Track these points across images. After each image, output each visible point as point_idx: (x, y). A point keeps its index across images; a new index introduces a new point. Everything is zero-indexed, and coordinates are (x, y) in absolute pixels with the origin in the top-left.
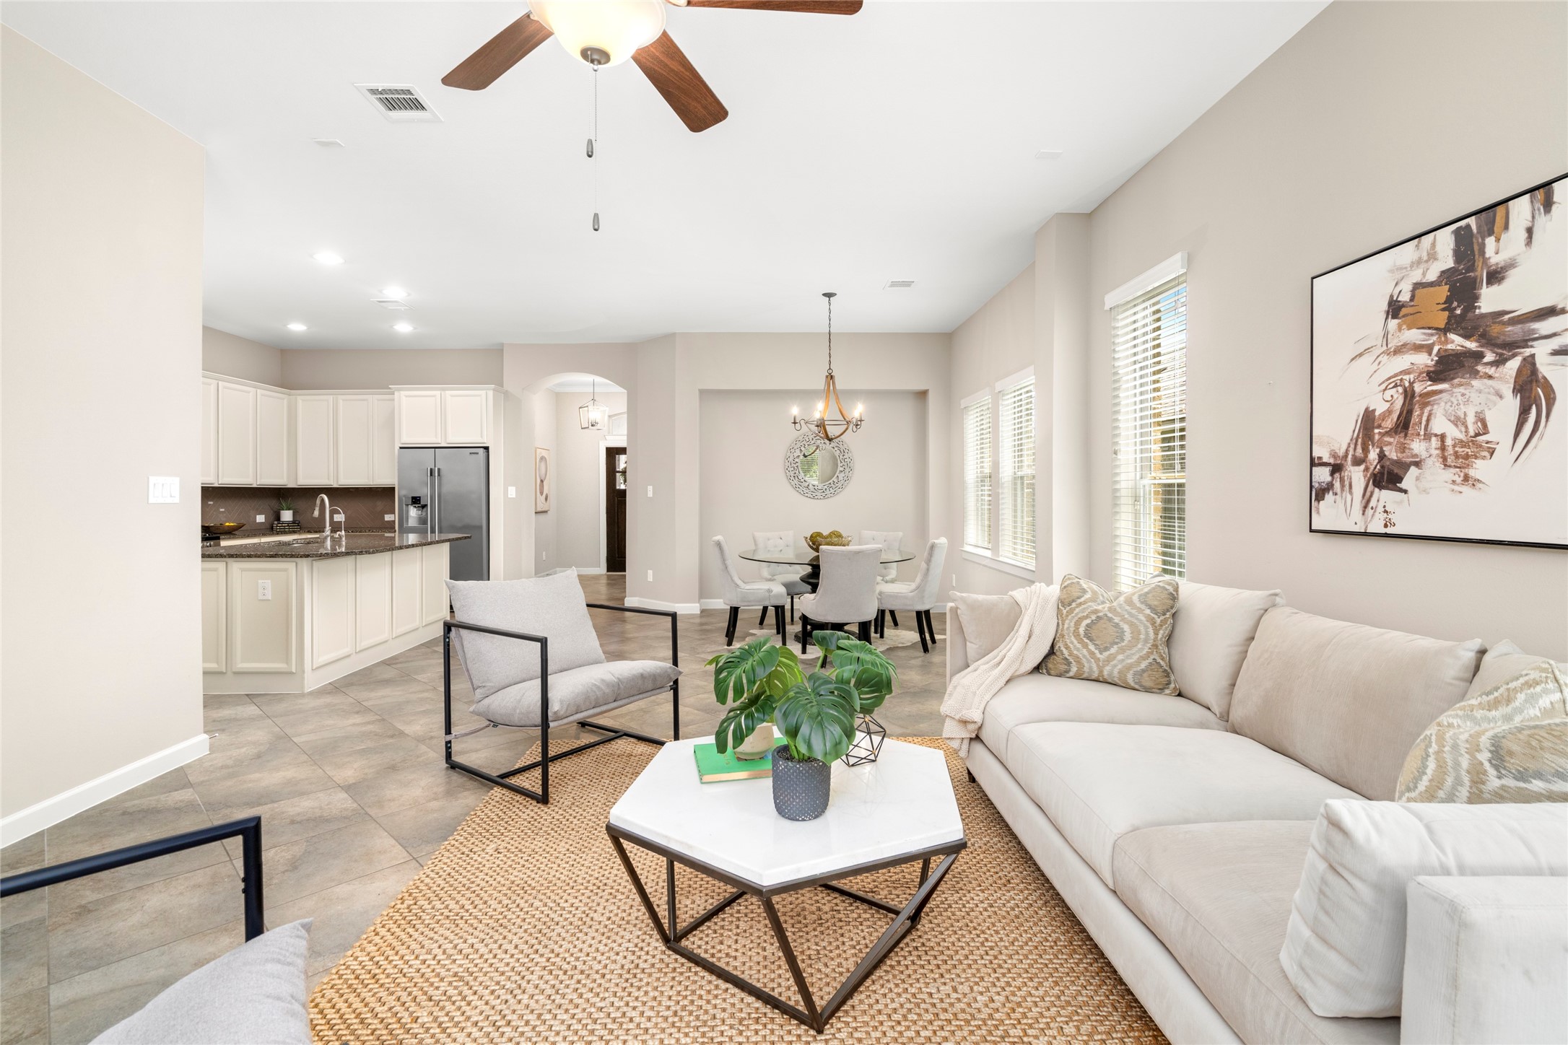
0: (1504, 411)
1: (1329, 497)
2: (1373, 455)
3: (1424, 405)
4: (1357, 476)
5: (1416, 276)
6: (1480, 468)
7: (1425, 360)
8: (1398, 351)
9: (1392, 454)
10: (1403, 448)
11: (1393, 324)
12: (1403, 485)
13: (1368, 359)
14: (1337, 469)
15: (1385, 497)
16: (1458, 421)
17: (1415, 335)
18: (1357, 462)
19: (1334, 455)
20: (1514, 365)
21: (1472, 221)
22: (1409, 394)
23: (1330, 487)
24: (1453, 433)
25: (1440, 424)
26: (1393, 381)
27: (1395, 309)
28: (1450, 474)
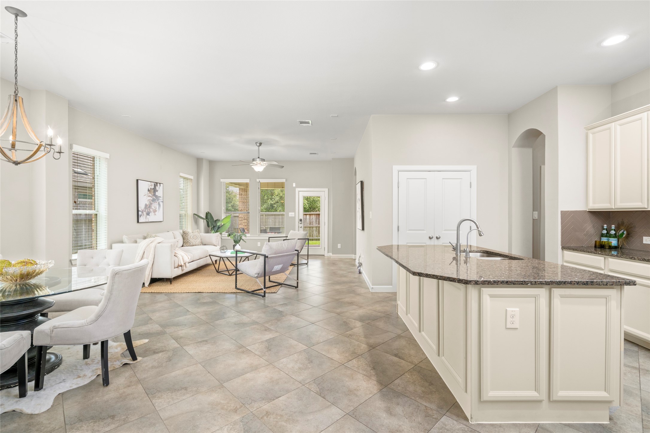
0: (157, 206)
1: (141, 217)
2: (147, 210)
3: (152, 204)
4: (145, 213)
5: (150, 187)
6: (156, 213)
7: (151, 198)
8: (149, 196)
9: (149, 211)
10: (150, 210)
11: (148, 192)
12: (150, 215)
13: (146, 196)
14: (142, 212)
15: (148, 216)
16: (154, 207)
17: (150, 195)
18: (145, 211)
19: (142, 210)
20: (158, 201)
21: (155, 183)
22: (150, 202)
23: (142, 215)
24: (154, 209)
25: (153, 207)
26: (149, 200)
27: (149, 190)
28: (154, 214)
